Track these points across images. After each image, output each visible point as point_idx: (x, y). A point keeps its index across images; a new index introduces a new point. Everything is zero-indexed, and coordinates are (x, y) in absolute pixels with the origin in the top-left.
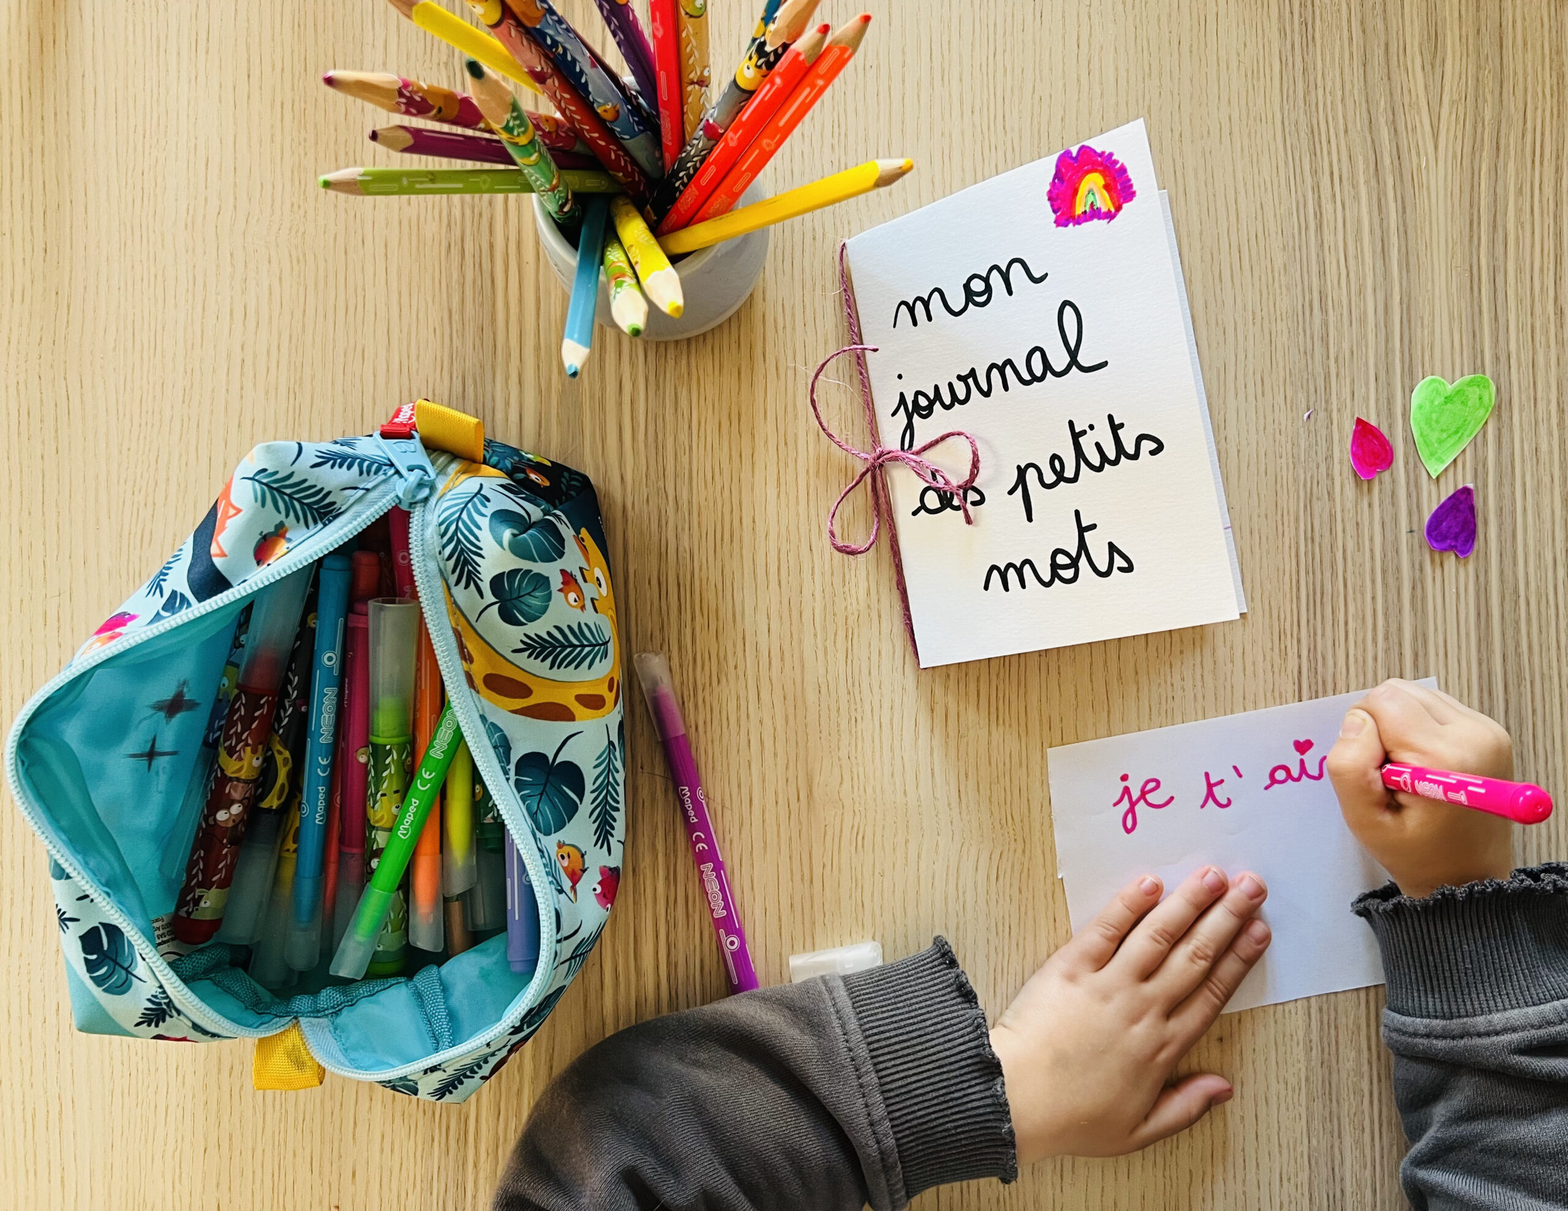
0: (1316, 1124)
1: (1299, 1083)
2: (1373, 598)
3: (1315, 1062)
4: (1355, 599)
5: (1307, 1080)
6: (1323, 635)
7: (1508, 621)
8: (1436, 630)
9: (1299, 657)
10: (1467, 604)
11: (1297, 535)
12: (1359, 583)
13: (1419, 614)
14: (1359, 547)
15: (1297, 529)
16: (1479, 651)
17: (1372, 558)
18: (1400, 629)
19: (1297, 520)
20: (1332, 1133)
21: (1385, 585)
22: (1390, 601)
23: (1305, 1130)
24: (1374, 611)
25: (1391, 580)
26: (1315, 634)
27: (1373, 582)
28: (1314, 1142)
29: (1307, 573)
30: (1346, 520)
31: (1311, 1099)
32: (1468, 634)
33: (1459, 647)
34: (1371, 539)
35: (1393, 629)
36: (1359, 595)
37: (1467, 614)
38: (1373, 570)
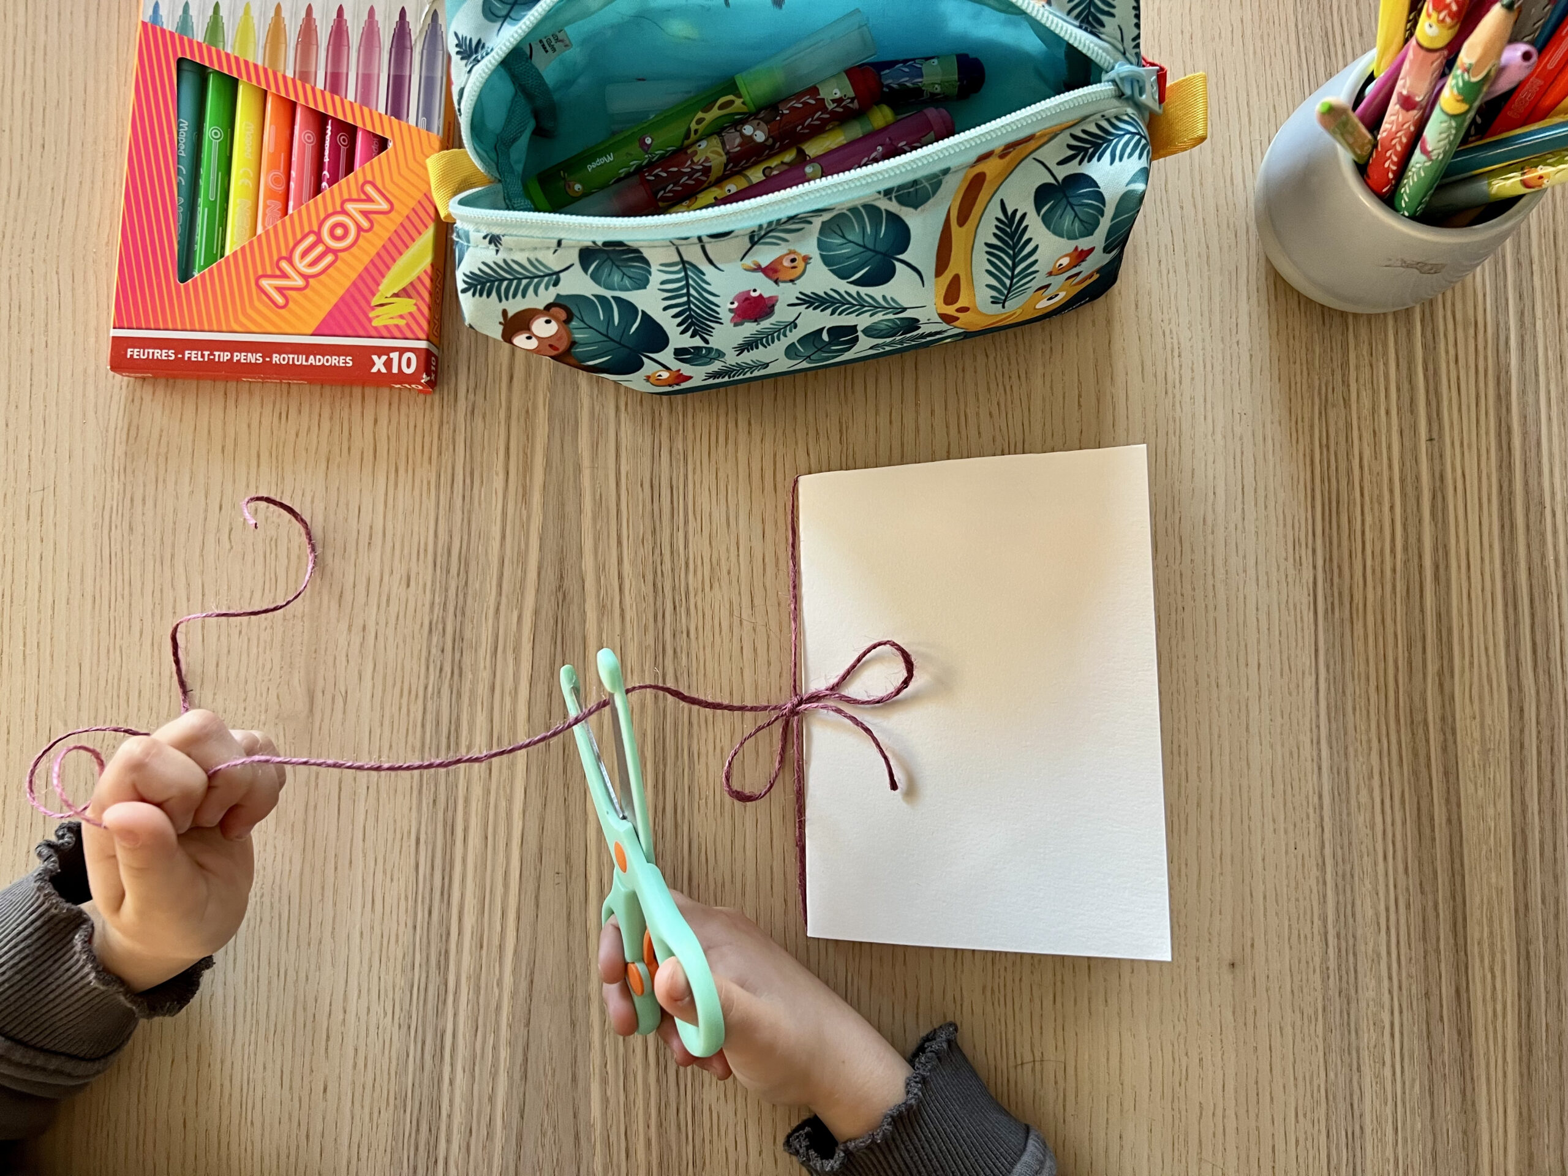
0: (1334, 1057)
1: (1316, 1012)
2: (1392, 508)
3: (1333, 992)
4: (1372, 509)
5: (1324, 1010)
6: (1339, 545)
7: (1533, 533)
8: (1458, 541)
9: (1315, 567)
10: (1490, 515)
11: (1312, 442)
12: (1376, 492)
13: (1440, 525)
14: (1376, 455)
15: (1312, 436)
16: (1503, 564)
17: (1390, 467)
18: (1419, 540)
19: (1312, 427)
20: (1350, 1066)
21: (1404, 495)
22: (1409, 511)
23: (1322, 1060)
24: (1393, 520)
25: (1410, 489)
26: (1331, 543)
27: (1391, 491)
28: (1332, 1075)
29: (1322, 481)
30: (1362, 426)
31: (1328, 1029)
32: (1491, 546)
33: (1482, 559)
34: (1389, 447)
35: (1412, 540)
36: (1376, 506)
37: (1491, 525)
38: (1391, 480)
